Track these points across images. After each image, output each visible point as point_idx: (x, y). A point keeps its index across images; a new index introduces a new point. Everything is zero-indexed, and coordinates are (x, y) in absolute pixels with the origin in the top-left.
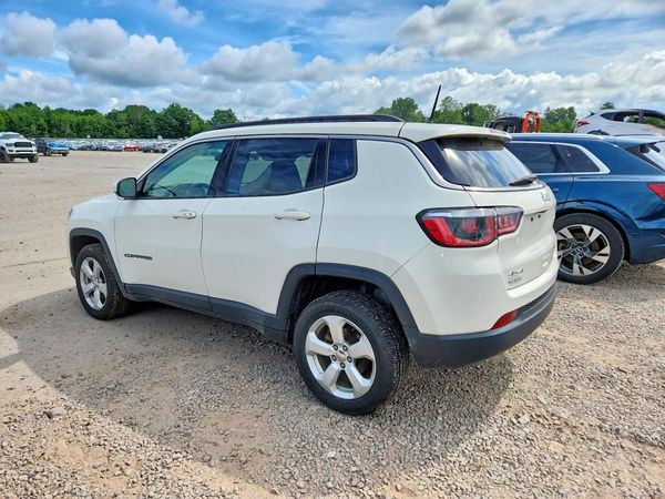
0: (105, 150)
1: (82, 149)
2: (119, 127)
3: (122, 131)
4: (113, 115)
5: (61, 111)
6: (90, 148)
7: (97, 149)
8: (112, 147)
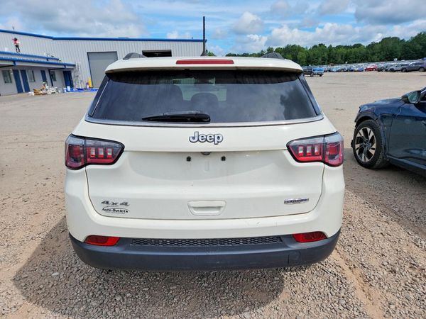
0: (352, 71)
1: (338, 71)
2: (373, 54)
3: (375, 57)
4: (372, 46)
5: (339, 47)
6: (343, 70)
7: (347, 71)
8: (357, 69)
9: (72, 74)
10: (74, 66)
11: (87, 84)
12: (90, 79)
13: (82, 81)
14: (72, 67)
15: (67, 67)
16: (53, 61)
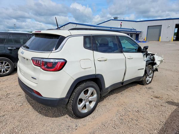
9: (139, 35)
10: (141, 32)
11: (144, 39)
12: (146, 37)
13: (142, 38)
14: (140, 33)
15: (137, 33)
16: (133, 30)
